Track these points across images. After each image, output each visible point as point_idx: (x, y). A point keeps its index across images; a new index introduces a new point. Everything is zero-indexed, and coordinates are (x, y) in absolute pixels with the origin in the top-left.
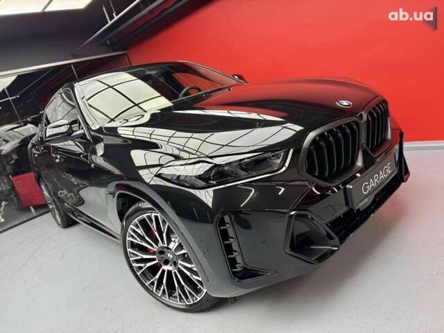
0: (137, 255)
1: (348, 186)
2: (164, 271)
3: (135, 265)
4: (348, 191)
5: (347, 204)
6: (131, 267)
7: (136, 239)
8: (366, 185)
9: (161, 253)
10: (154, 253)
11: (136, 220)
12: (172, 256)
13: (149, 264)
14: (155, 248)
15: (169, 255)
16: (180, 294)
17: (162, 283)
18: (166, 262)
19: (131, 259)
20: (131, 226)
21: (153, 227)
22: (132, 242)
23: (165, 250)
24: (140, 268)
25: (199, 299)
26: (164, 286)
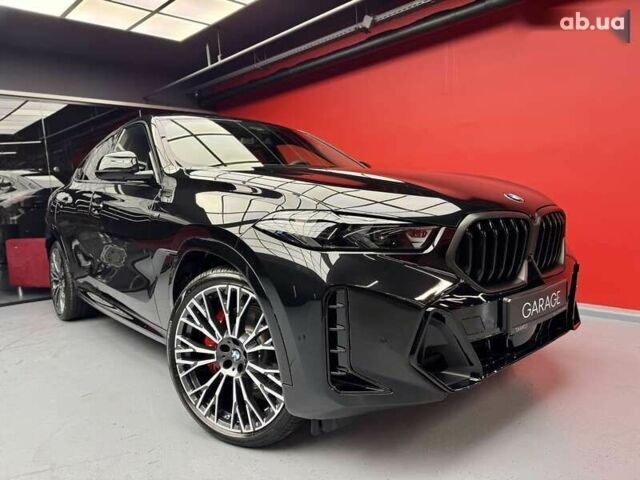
0: (186, 346)
1: (505, 299)
2: (221, 376)
3: (179, 361)
4: (504, 306)
5: (500, 324)
6: (173, 364)
7: (193, 322)
8: (527, 307)
9: (225, 348)
10: (214, 347)
11: (202, 293)
12: (238, 356)
13: (201, 363)
14: (218, 339)
15: (234, 353)
16: (236, 415)
17: (214, 395)
18: (228, 364)
19: (176, 351)
20: (193, 301)
21: (225, 306)
22: (186, 325)
23: (232, 345)
24: (186, 367)
25: (264, 424)
26: (215, 401)
